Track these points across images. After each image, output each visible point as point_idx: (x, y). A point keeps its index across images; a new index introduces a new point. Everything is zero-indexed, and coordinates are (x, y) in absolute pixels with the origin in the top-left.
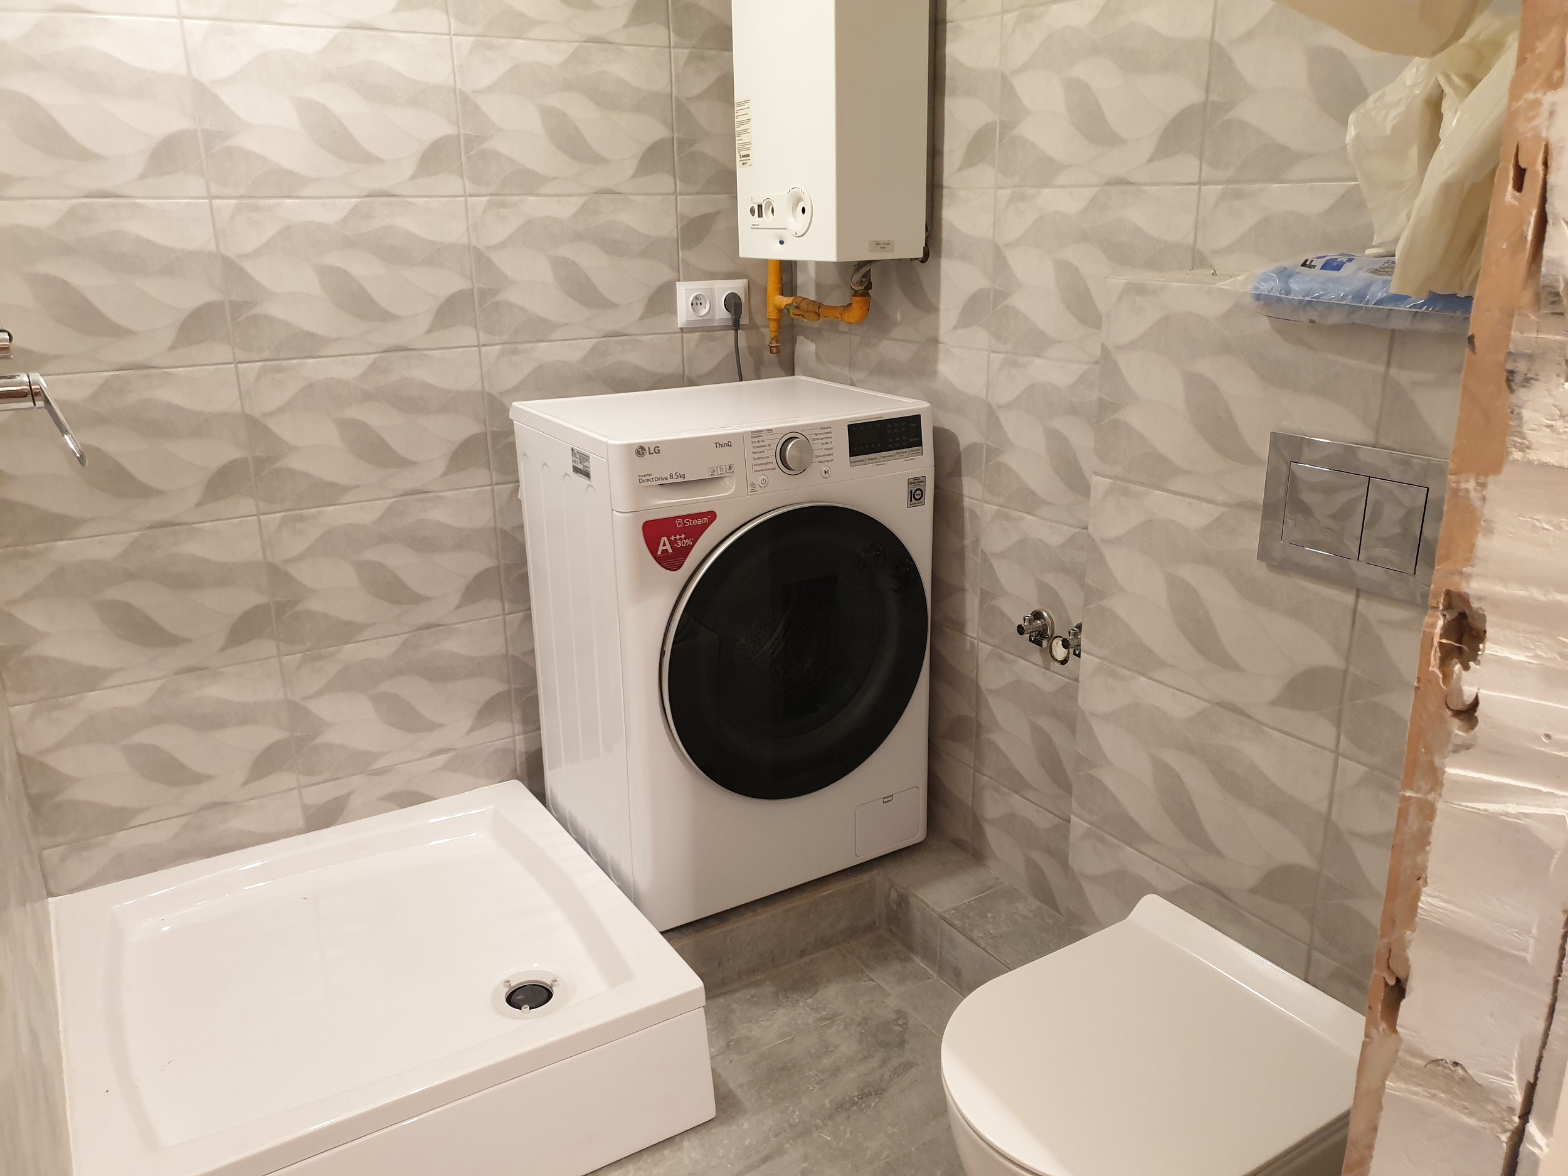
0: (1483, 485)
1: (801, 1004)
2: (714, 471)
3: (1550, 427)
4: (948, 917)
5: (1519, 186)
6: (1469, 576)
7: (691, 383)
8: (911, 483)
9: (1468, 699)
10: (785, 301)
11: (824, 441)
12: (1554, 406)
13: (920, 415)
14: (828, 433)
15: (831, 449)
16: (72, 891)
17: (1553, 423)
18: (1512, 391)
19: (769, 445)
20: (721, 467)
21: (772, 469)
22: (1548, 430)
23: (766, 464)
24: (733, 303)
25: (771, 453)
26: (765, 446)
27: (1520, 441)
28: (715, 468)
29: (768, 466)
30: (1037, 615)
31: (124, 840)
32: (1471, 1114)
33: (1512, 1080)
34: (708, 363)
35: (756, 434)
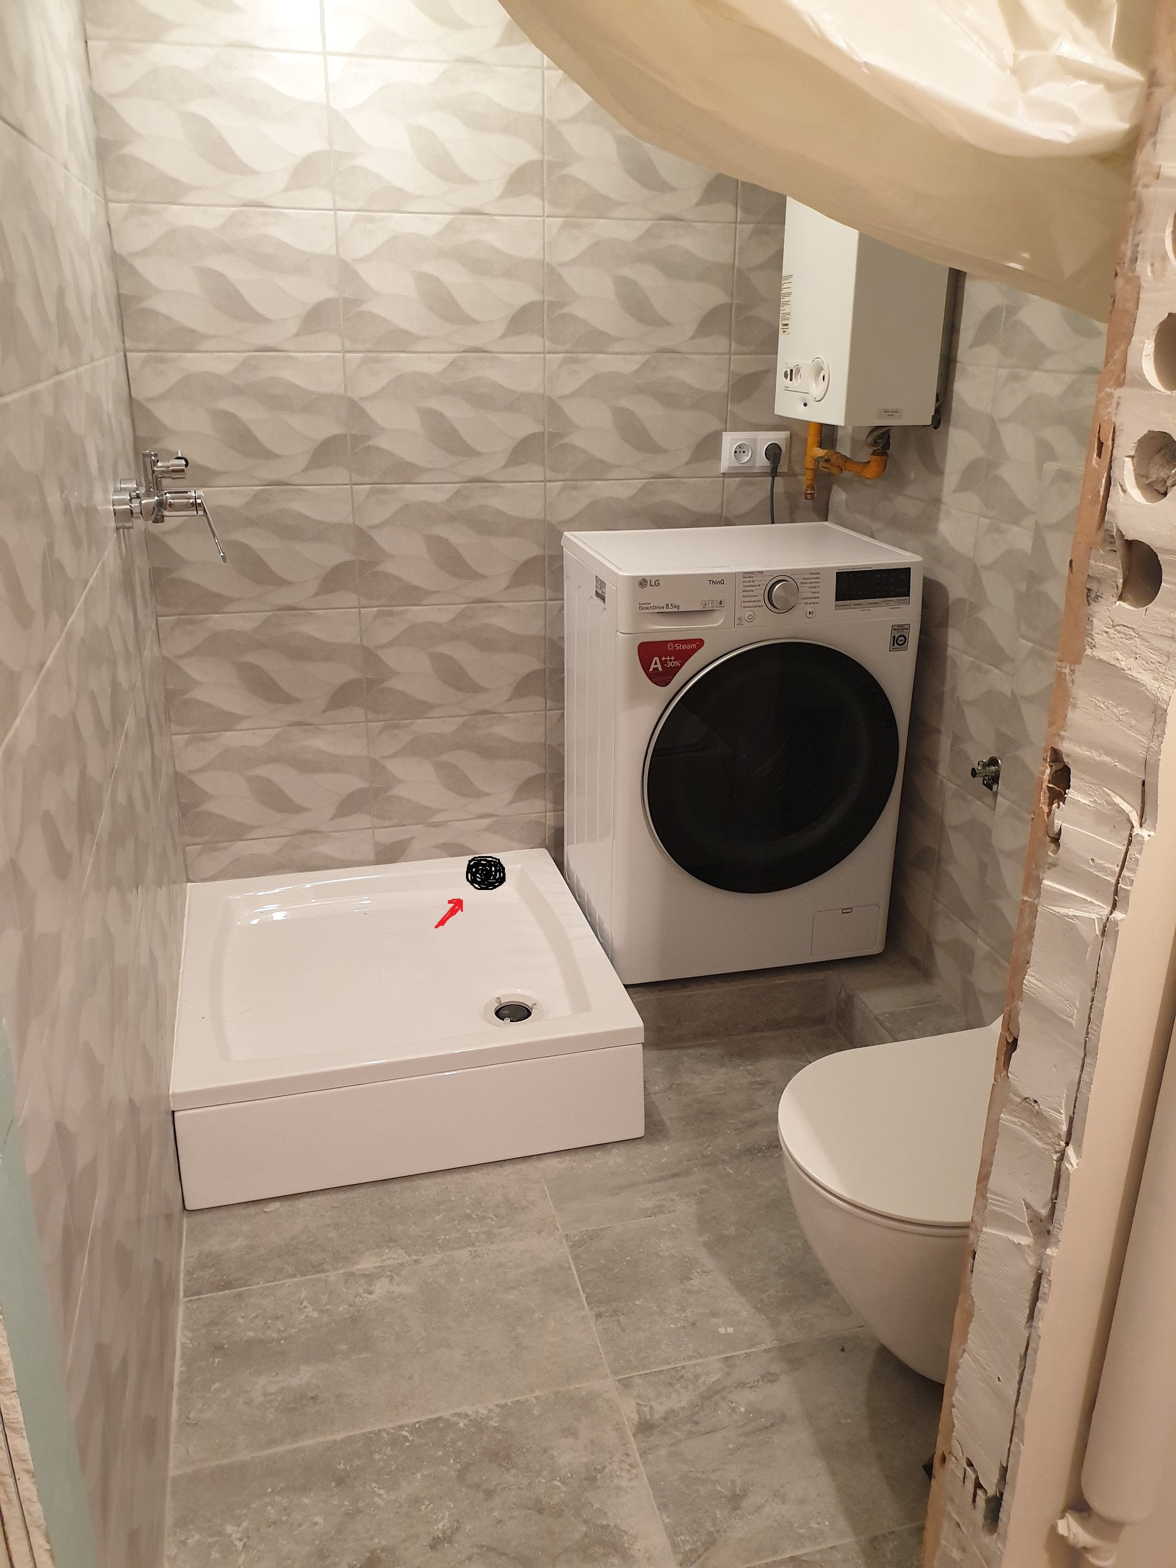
0: (1073, 671)
1: (741, 1068)
2: (705, 605)
3: (1107, 633)
4: (881, 1018)
5: (1099, 455)
6: (1063, 738)
7: (728, 523)
8: (895, 629)
9: (1056, 830)
10: (820, 452)
11: (812, 585)
12: (1110, 618)
13: (910, 568)
14: (816, 578)
15: (818, 592)
16: (203, 880)
17: (1107, 630)
18: (1089, 604)
19: (759, 586)
20: (713, 602)
21: (760, 606)
22: (1106, 635)
23: (754, 602)
24: (773, 452)
25: (760, 593)
26: (753, 586)
27: (1091, 641)
28: (707, 602)
29: (755, 604)
30: (993, 762)
31: (242, 848)
32: (1040, 1139)
33: (1061, 1114)
34: (746, 505)
35: (748, 575)
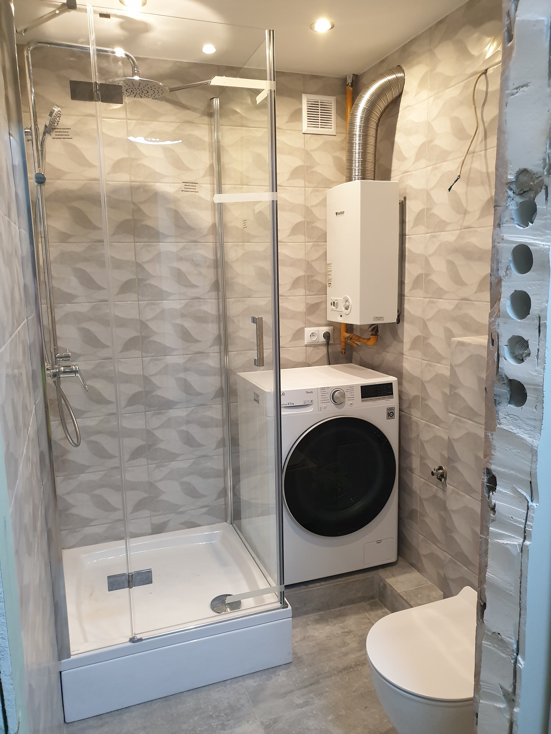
0: (492, 434)
1: (337, 625)
2: (305, 402)
3: (506, 418)
4: (401, 595)
5: (493, 345)
6: (491, 464)
7: (309, 365)
8: (388, 410)
9: (493, 504)
10: (347, 335)
11: (351, 392)
12: (506, 412)
13: (392, 383)
14: (352, 389)
15: (354, 395)
18: (496, 406)
19: (328, 393)
20: (308, 401)
21: (329, 402)
22: (505, 419)
23: (326, 400)
24: (327, 336)
25: (328, 396)
26: (326, 393)
27: (499, 421)
28: (306, 401)
29: (327, 401)
30: (440, 468)
31: (89, 530)
32: (504, 653)
33: (513, 639)
34: (316, 358)
35: (323, 389)
